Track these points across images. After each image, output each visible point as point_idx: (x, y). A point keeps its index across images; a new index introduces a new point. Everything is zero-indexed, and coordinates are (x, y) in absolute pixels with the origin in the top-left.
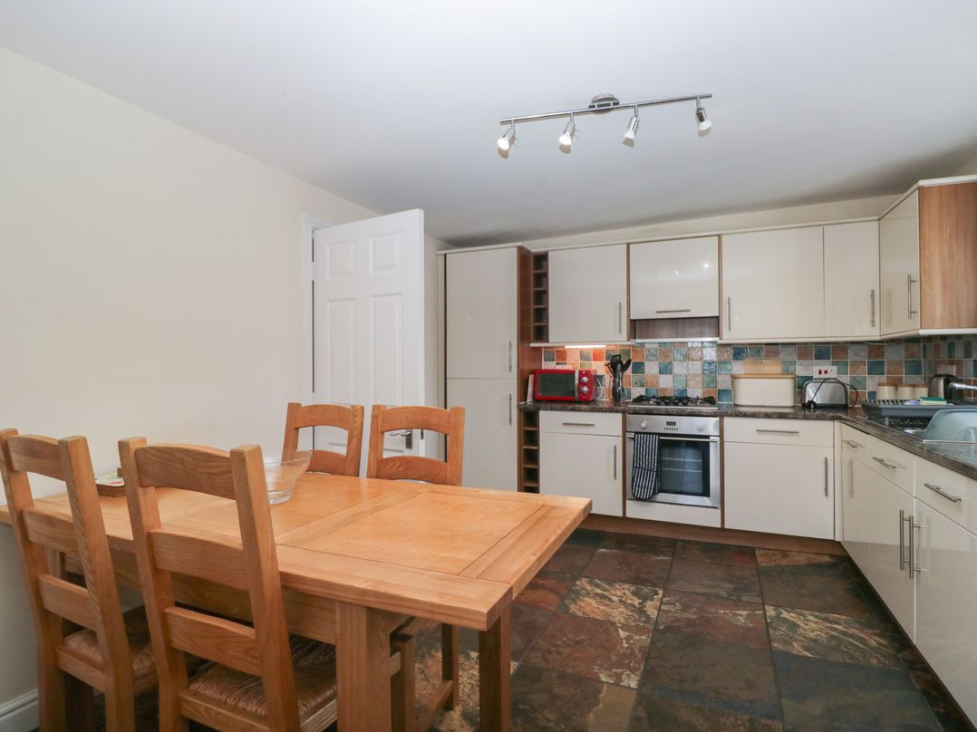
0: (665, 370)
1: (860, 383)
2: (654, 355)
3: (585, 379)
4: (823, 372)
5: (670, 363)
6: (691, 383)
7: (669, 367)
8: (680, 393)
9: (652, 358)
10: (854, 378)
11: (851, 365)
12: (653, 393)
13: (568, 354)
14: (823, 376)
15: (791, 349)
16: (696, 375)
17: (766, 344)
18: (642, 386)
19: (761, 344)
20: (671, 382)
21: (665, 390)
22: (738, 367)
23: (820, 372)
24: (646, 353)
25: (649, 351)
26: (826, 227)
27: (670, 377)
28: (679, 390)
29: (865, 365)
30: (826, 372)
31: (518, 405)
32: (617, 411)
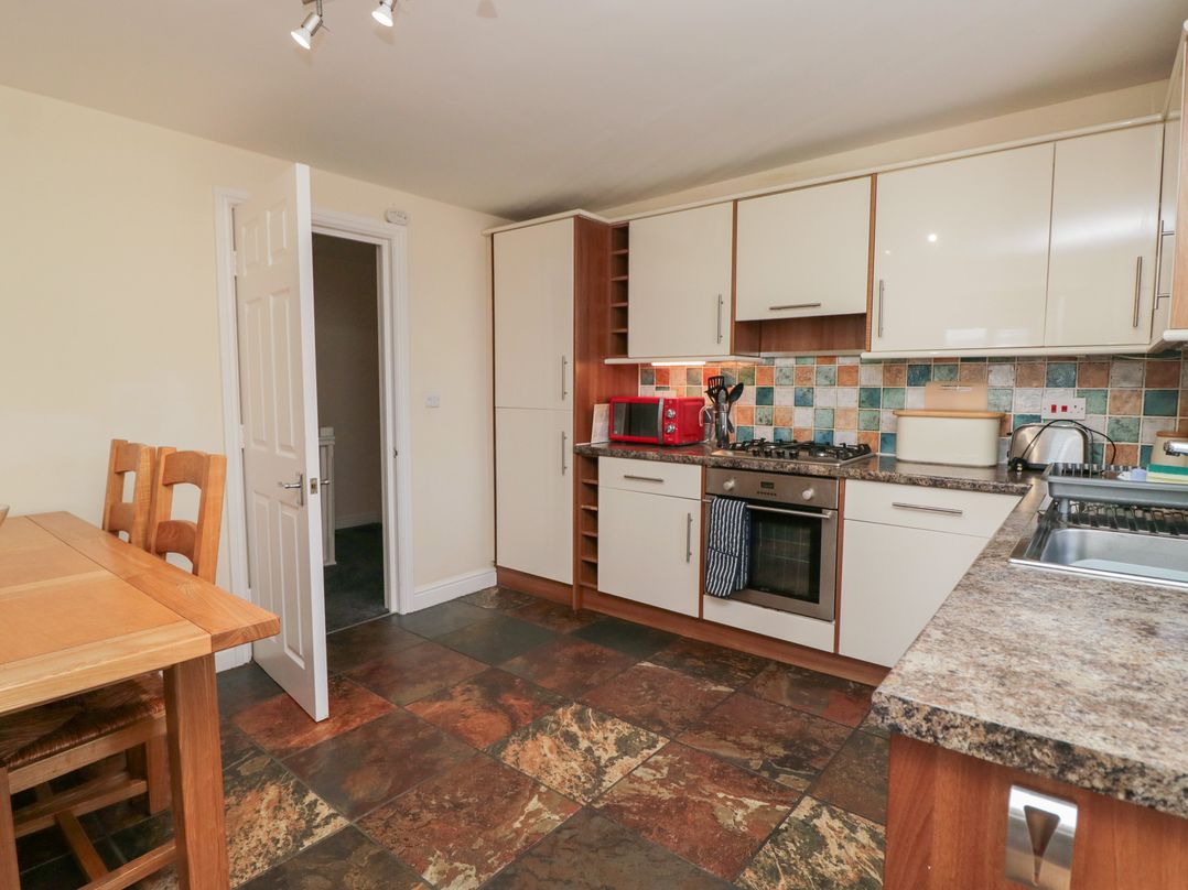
0: (803, 400)
1: (1126, 429)
2: (787, 377)
3: (671, 413)
4: (1059, 409)
5: (811, 390)
6: (840, 422)
7: (810, 396)
8: (824, 437)
9: (785, 381)
10: (1118, 421)
11: (1114, 398)
12: (786, 436)
13: (672, 375)
14: (1059, 415)
15: (1007, 367)
16: (846, 411)
17: (964, 359)
18: (769, 423)
19: (956, 359)
20: (812, 420)
21: (800, 431)
22: (914, 397)
23: (1054, 409)
24: (776, 374)
25: (781, 371)
26: (1058, 143)
27: (810, 411)
28: (821, 432)
29: (1139, 396)
30: (1064, 409)
31: (575, 448)
32: (694, 463)
